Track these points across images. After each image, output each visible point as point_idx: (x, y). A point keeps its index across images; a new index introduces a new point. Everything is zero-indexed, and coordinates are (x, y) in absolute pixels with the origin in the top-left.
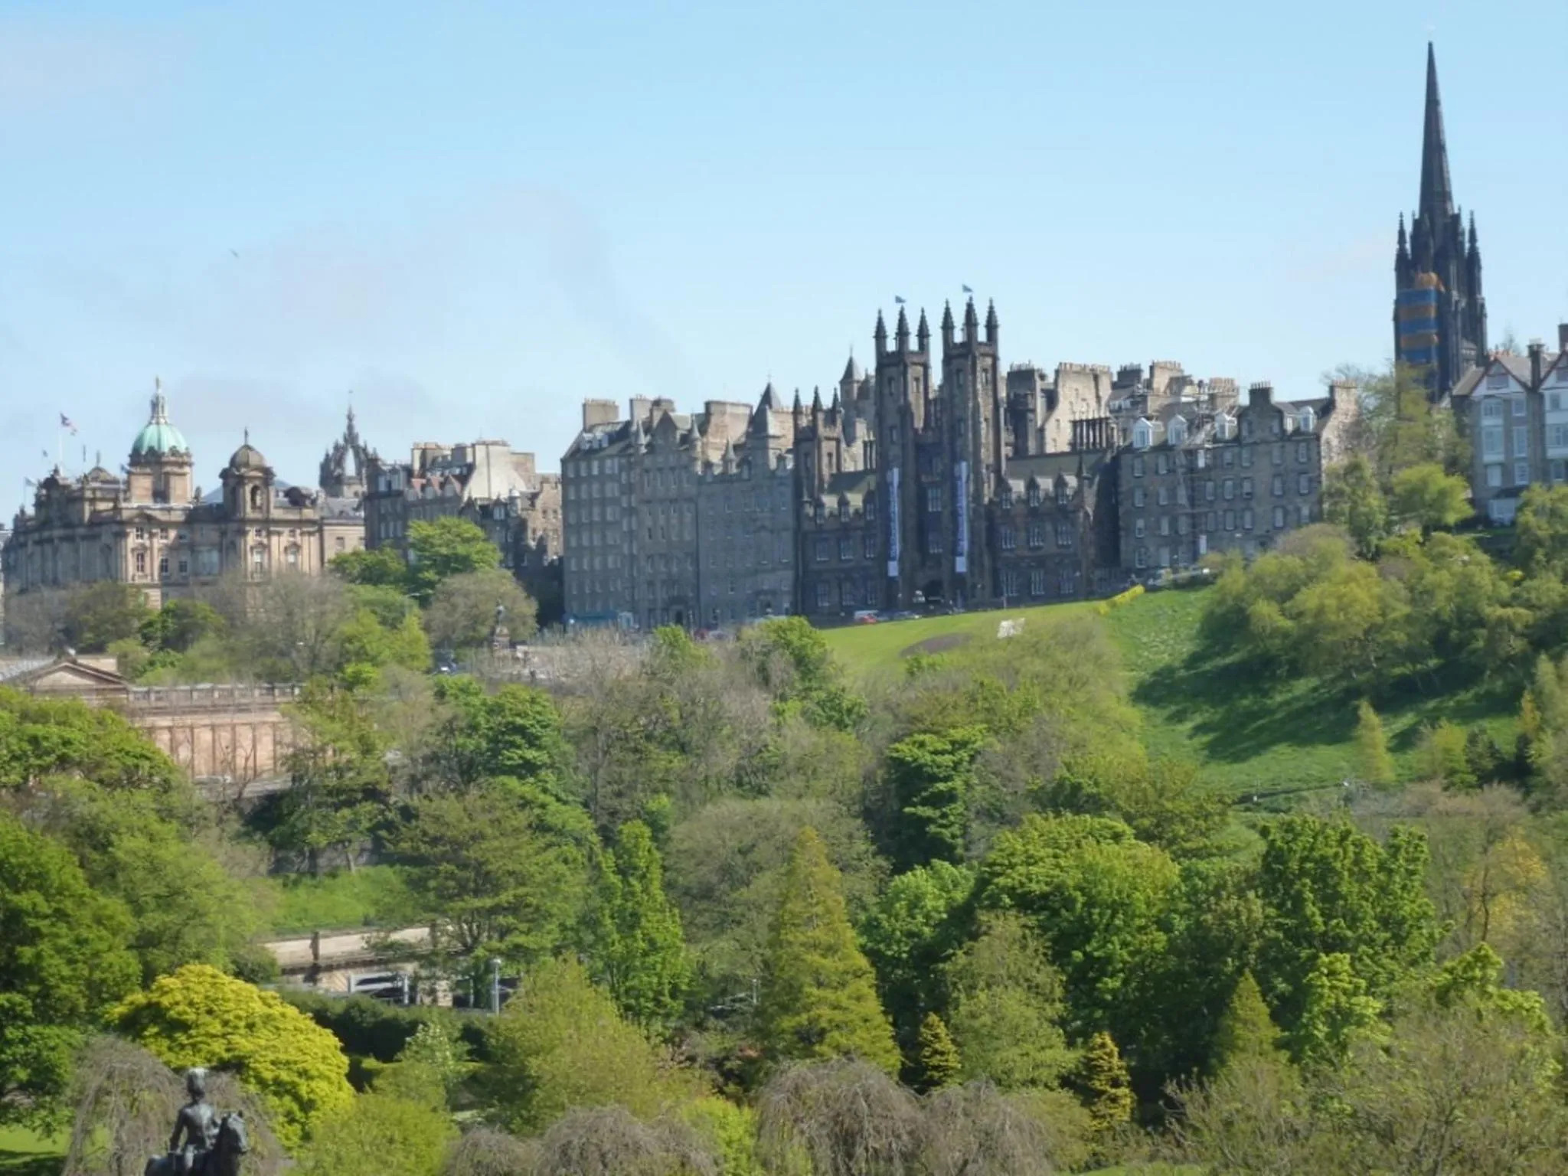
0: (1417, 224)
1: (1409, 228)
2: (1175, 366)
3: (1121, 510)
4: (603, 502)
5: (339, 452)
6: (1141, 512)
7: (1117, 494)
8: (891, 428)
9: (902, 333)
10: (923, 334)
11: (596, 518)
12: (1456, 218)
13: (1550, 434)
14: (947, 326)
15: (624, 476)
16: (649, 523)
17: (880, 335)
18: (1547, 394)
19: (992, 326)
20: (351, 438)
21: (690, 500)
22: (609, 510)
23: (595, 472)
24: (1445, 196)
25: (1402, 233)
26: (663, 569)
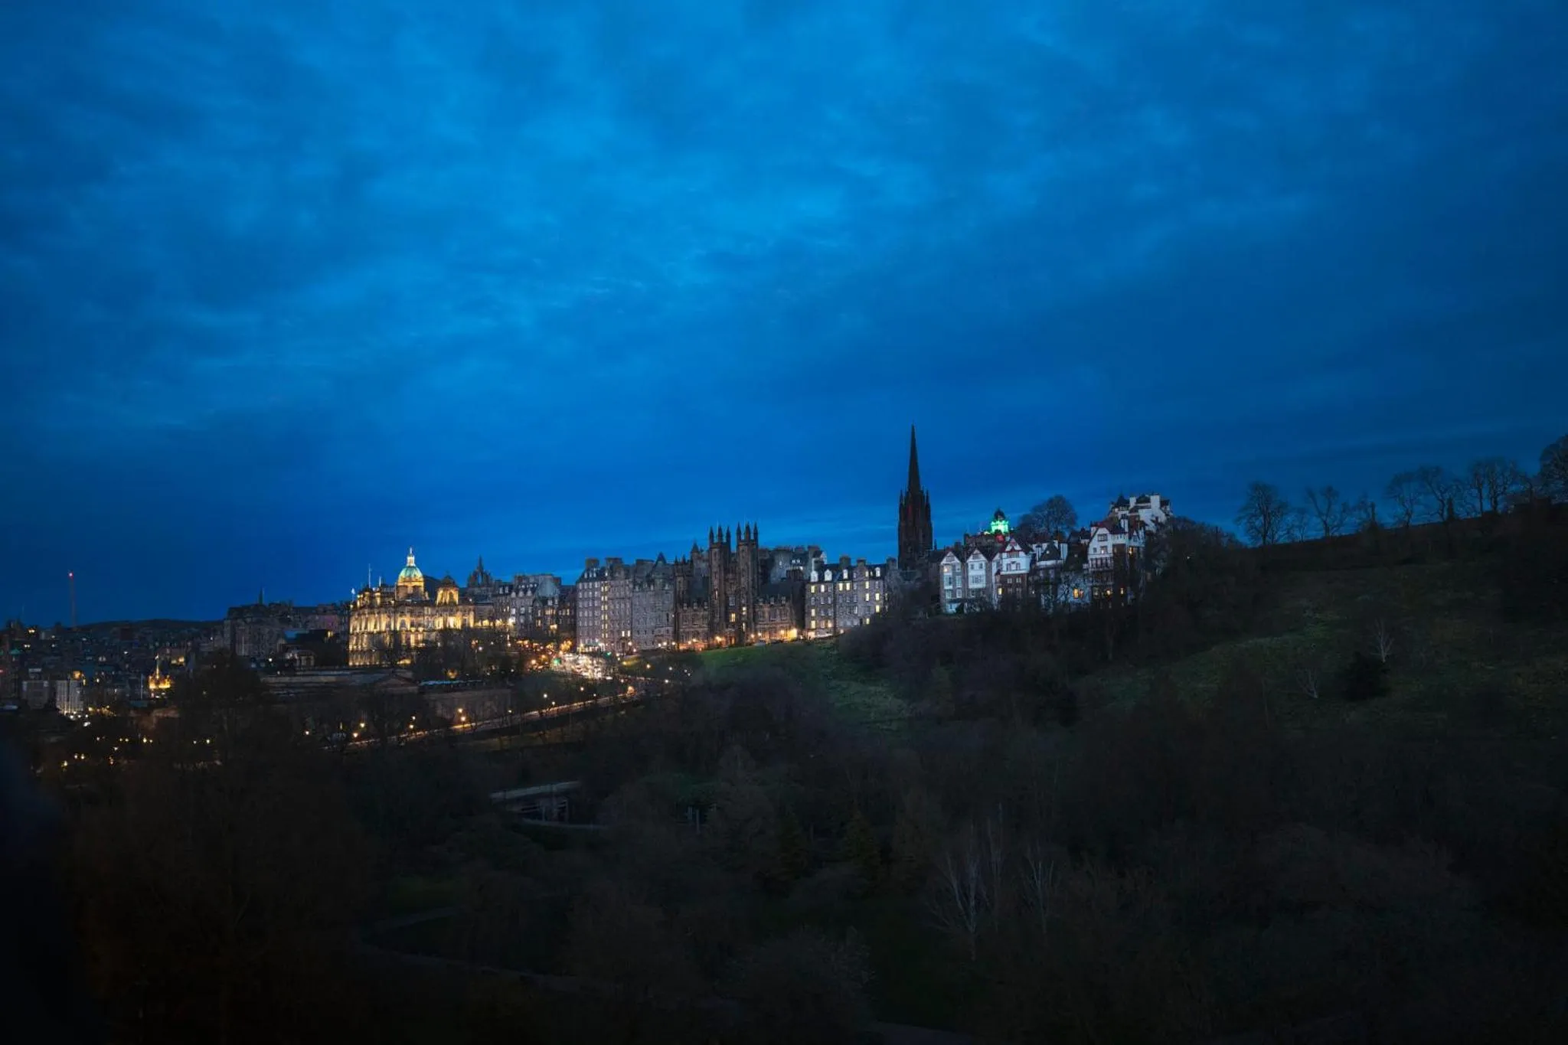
0: (907, 493)
1: (904, 495)
2: (817, 548)
3: (806, 606)
4: (593, 599)
5: (475, 575)
6: (813, 607)
7: (804, 599)
8: (716, 573)
9: (720, 535)
10: (728, 535)
11: (591, 605)
12: (922, 492)
13: (970, 579)
14: (739, 533)
15: (602, 588)
16: (612, 607)
17: (712, 535)
18: (969, 564)
19: (756, 534)
20: (481, 568)
21: (629, 598)
22: (596, 602)
23: (591, 587)
24: (918, 485)
25: (902, 495)
26: (617, 626)
